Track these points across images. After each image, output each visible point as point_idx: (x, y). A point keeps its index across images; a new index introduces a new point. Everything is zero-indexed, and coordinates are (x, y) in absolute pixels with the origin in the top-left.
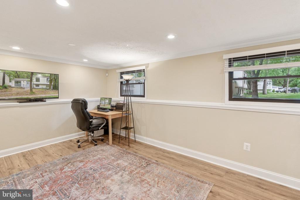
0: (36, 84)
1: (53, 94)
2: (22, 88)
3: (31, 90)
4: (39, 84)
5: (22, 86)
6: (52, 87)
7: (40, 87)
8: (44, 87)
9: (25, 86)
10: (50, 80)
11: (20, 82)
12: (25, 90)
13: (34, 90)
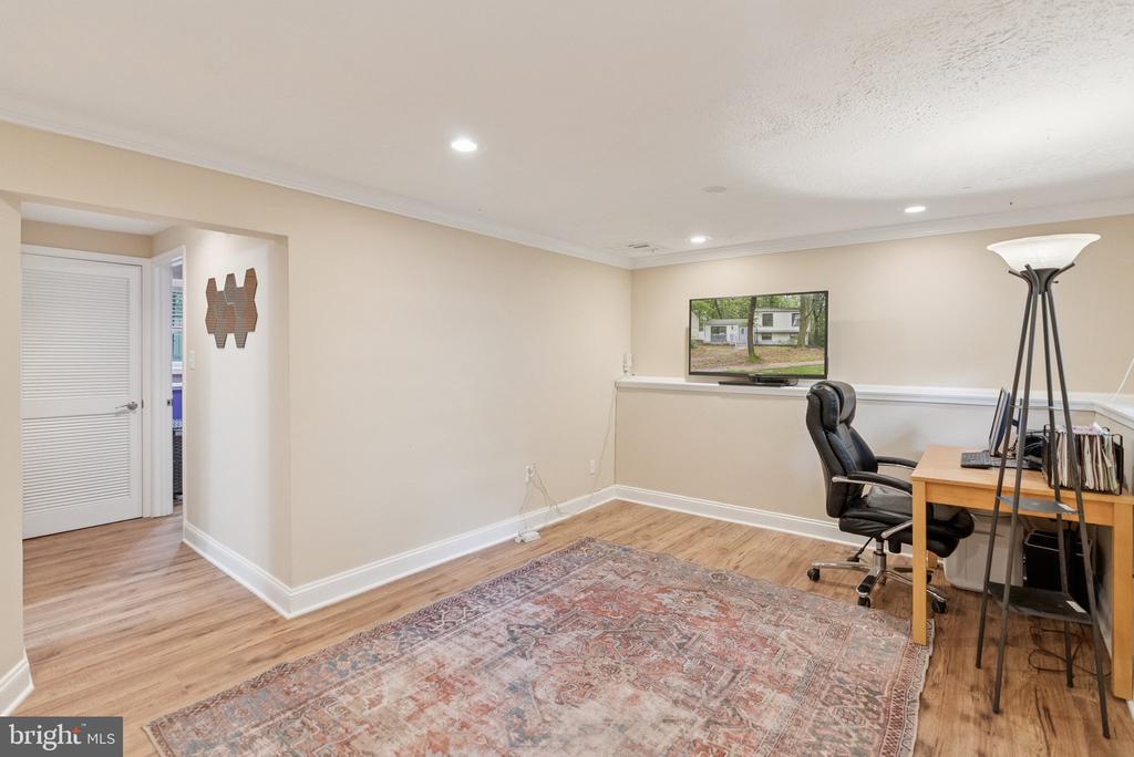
0: (763, 334)
1: (808, 360)
2: (728, 345)
3: (751, 350)
4: (771, 333)
5: (728, 339)
6: (807, 339)
7: (775, 340)
8: (786, 339)
9: (735, 341)
10: (801, 320)
11: (724, 330)
12: (737, 349)
13: (757, 351)
